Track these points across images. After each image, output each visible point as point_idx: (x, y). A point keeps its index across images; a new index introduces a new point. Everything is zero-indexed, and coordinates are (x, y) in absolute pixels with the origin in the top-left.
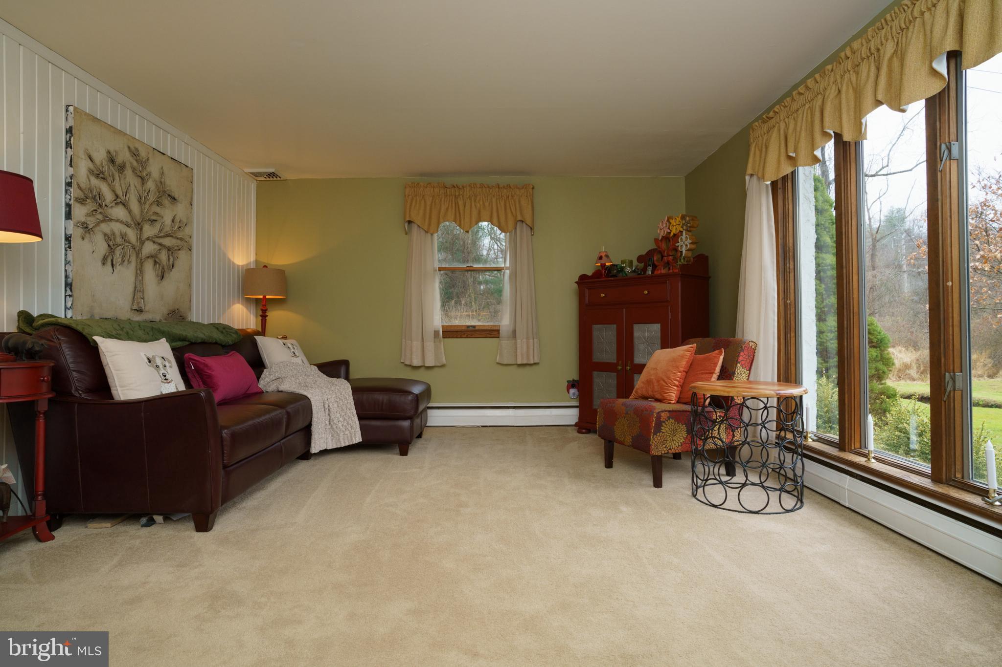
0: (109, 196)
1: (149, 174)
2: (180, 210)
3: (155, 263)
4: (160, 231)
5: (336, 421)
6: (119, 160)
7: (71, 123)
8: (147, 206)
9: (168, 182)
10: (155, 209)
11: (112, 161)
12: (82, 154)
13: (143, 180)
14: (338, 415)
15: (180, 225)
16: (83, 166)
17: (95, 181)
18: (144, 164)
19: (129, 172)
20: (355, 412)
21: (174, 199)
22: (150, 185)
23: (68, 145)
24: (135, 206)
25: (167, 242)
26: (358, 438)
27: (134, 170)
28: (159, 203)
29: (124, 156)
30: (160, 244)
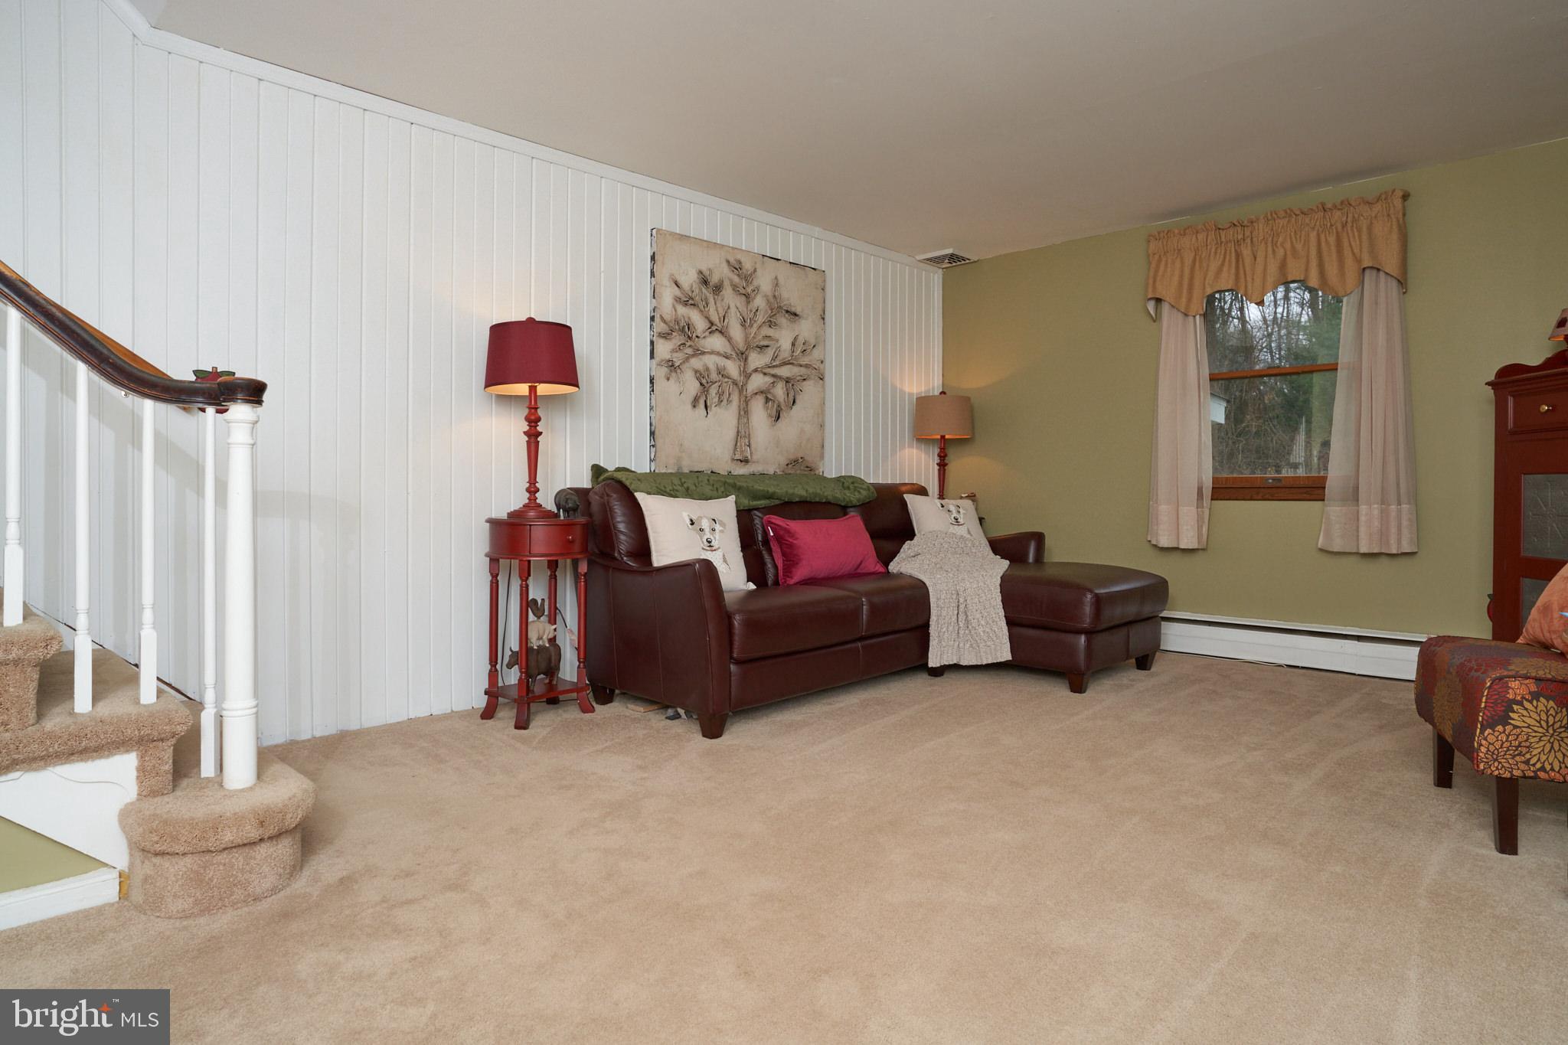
0: (700, 324)
1: (757, 289)
2: (805, 329)
3: (767, 400)
4: (774, 359)
5: (974, 623)
6: (714, 279)
7: (655, 249)
8: (754, 330)
9: (785, 294)
10: (767, 331)
11: (705, 282)
12: (666, 282)
13: (748, 297)
14: (978, 616)
15: (803, 348)
16: (668, 295)
17: (682, 310)
18: (748, 278)
19: (728, 292)
20: (1002, 613)
21: (795, 315)
22: (759, 302)
23: (653, 275)
24: (736, 332)
25: (785, 372)
26: (1006, 655)
27: (735, 287)
28: (771, 324)
29: (721, 272)
30: (774, 376)
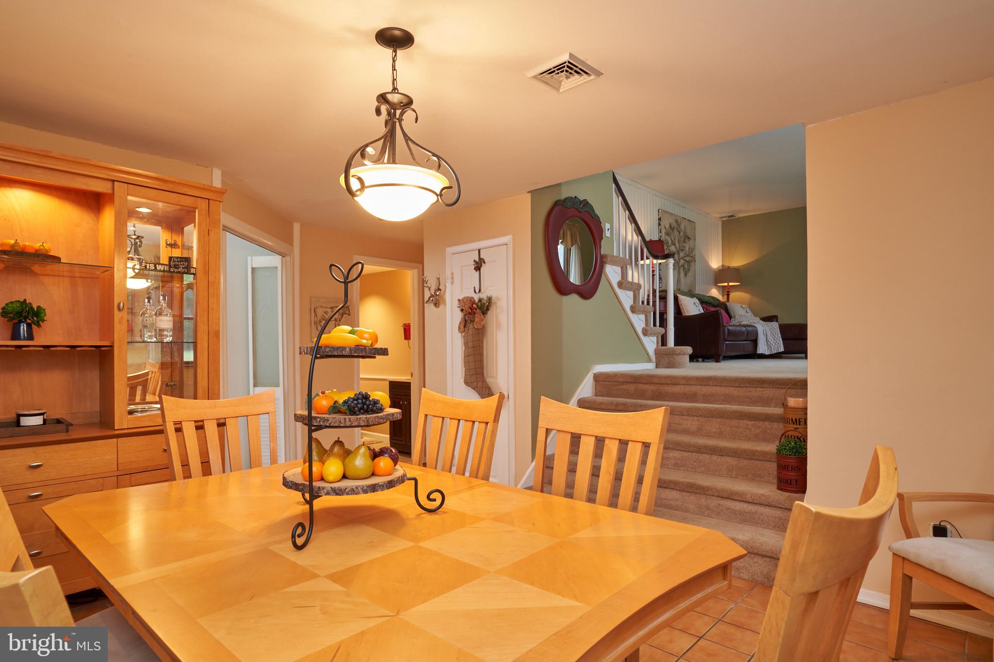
0: (670, 242)
1: (681, 229)
2: (691, 242)
3: (684, 268)
4: (685, 254)
5: (770, 340)
6: (672, 226)
7: (660, 216)
8: (681, 244)
9: (687, 231)
10: (683, 244)
11: (671, 227)
12: (664, 228)
13: (679, 232)
14: (771, 338)
15: (692, 250)
16: (664, 231)
17: (666, 237)
18: (679, 225)
19: (675, 230)
20: (780, 336)
21: (689, 238)
22: (682, 234)
23: (659, 224)
24: (677, 245)
25: (688, 259)
26: (782, 349)
27: (677, 228)
28: (684, 242)
29: (674, 224)
30: (685, 260)
